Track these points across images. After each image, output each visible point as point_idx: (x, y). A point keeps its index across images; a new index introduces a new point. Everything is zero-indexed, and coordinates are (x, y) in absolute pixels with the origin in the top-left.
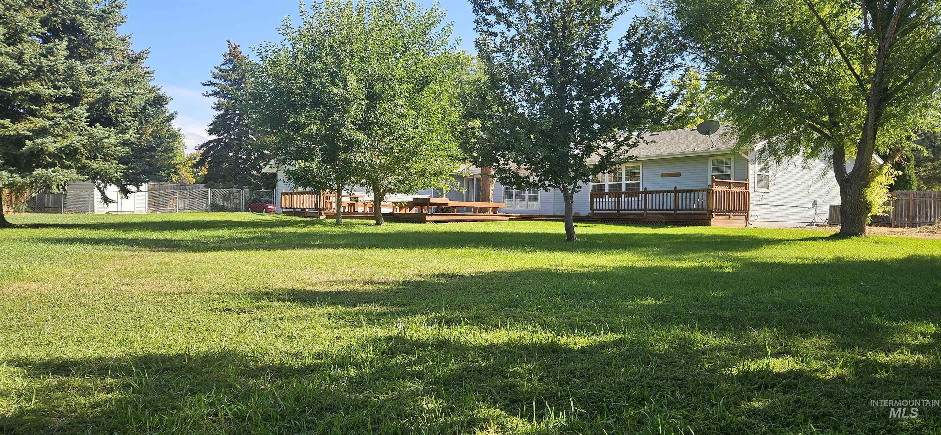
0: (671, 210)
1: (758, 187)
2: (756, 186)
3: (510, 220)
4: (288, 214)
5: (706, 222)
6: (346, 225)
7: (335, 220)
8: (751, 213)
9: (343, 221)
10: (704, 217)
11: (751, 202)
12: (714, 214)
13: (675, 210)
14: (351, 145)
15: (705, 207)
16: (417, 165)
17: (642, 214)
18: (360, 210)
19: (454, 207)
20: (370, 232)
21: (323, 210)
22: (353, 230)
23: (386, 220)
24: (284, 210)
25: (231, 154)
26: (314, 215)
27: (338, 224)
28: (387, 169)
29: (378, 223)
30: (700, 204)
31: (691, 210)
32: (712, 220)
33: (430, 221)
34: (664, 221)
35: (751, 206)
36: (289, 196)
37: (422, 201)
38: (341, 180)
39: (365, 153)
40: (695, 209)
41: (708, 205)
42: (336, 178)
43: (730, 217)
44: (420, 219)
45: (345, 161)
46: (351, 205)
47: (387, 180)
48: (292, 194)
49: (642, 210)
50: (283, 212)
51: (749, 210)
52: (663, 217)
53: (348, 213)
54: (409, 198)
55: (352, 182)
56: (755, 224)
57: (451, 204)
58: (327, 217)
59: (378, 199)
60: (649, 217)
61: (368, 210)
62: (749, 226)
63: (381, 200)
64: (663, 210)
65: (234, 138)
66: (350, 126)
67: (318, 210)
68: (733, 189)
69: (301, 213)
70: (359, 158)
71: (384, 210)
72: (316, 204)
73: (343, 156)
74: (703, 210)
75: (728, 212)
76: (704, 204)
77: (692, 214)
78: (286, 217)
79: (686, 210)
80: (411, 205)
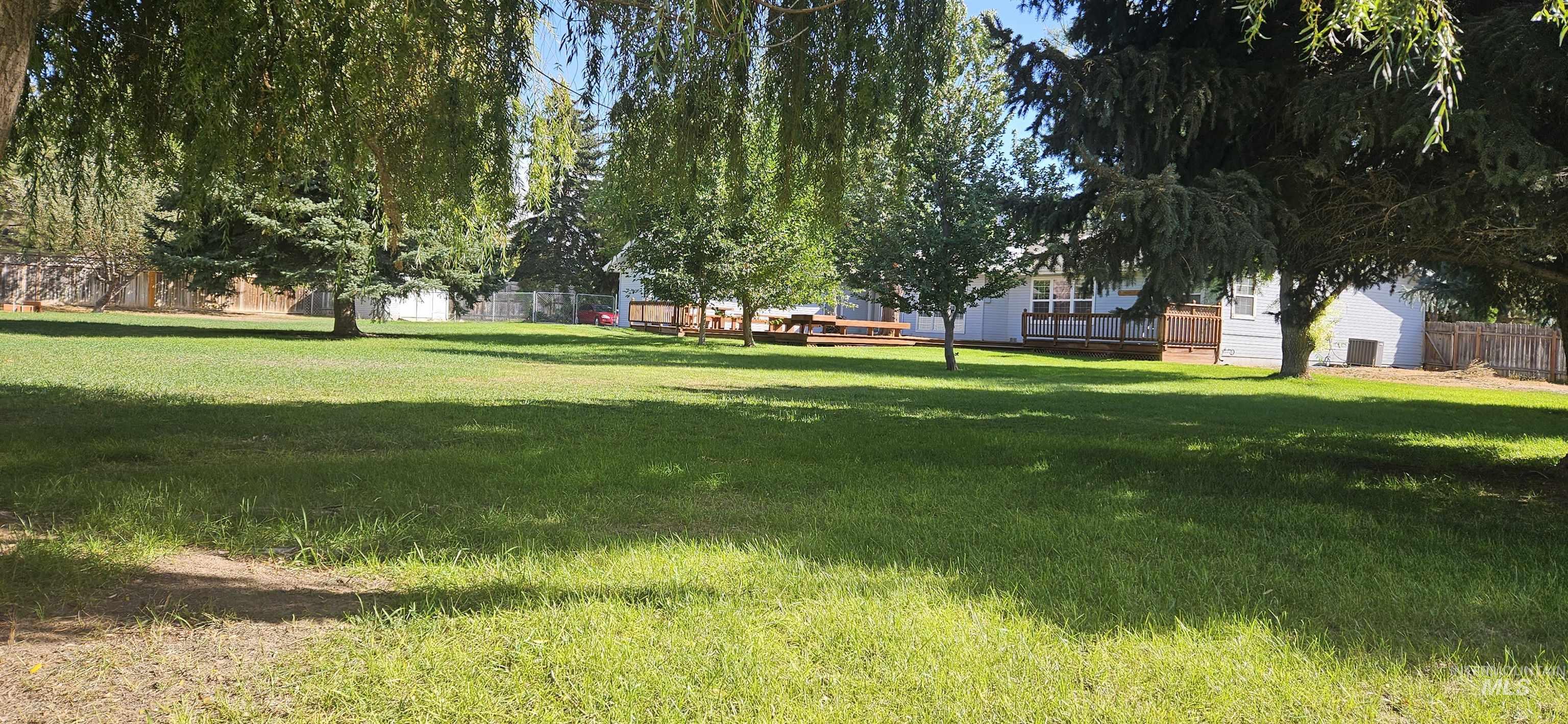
0: (1116, 339)
1: (1237, 312)
2: (1233, 311)
3: (916, 345)
4: (638, 328)
5: (1155, 355)
6: (709, 345)
7: (697, 339)
8: (1222, 346)
9: (707, 340)
10: (1153, 349)
11: (1223, 331)
12: (1166, 346)
13: (1120, 339)
14: (717, 253)
15: (1155, 337)
16: (793, 277)
17: (1083, 343)
18: (727, 326)
19: (844, 327)
20: (736, 353)
21: (682, 325)
22: (716, 350)
23: (757, 341)
24: (632, 323)
25: (551, 239)
26: (671, 331)
27: (700, 343)
28: (758, 280)
29: (746, 345)
30: (1150, 332)
31: (1139, 339)
32: (1164, 353)
33: (811, 344)
34: (1109, 352)
35: (1222, 337)
36: (640, 307)
37: (802, 319)
38: (706, 293)
39: (733, 263)
40: (1144, 339)
41: (1159, 333)
42: (701, 292)
43: (1190, 351)
44: (799, 340)
45: (711, 272)
46: (716, 320)
47: (757, 294)
48: (643, 304)
49: (1083, 337)
50: (631, 326)
51: (1219, 342)
52: (1107, 347)
53: (711, 330)
54: (788, 314)
55: (718, 296)
56: (1227, 361)
57: (840, 323)
58: (686, 335)
59: (748, 316)
60: (1092, 346)
61: (737, 326)
62: (1219, 363)
63: (751, 316)
64: (1108, 338)
65: (557, 217)
66: (718, 234)
67: (675, 324)
68: (1197, 315)
69: (653, 328)
70: (728, 268)
71: (756, 327)
72: (674, 318)
73: (708, 267)
74: (1153, 340)
75: (1186, 344)
76: (1155, 332)
77: (1143, 345)
78: (637, 333)
79: (1134, 339)
80: (789, 323)
